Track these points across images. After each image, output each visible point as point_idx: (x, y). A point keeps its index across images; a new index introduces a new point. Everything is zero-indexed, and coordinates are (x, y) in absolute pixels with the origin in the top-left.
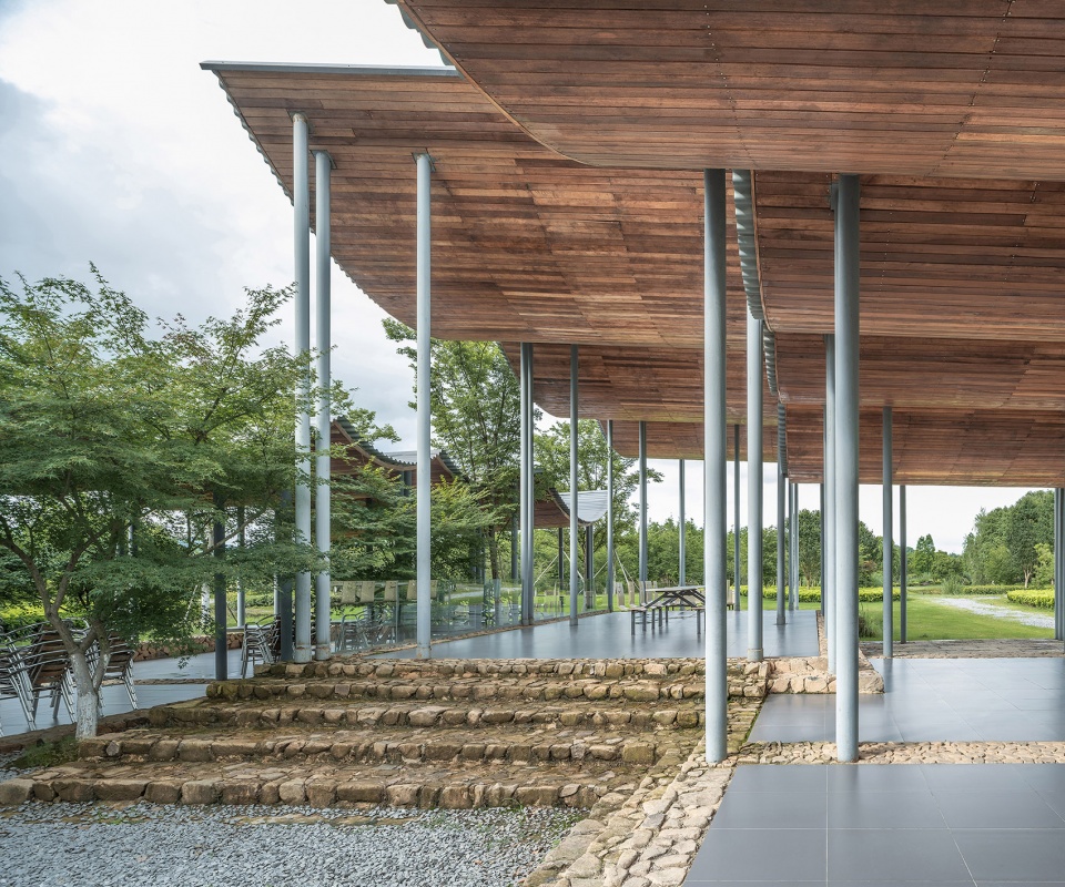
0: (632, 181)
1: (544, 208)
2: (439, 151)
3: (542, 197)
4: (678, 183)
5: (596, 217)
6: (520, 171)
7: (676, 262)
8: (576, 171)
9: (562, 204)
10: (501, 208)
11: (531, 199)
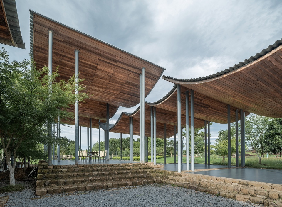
0: (119, 70)
1: (98, 69)
2: (82, 51)
3: (99, 67)
4: (127, 73)
5: (108, 74)
6: (98, 61)
7: (117, 86)
8: (109, 65)
9: (102, 70)
10: (88, 66)
11: (97, 67)
